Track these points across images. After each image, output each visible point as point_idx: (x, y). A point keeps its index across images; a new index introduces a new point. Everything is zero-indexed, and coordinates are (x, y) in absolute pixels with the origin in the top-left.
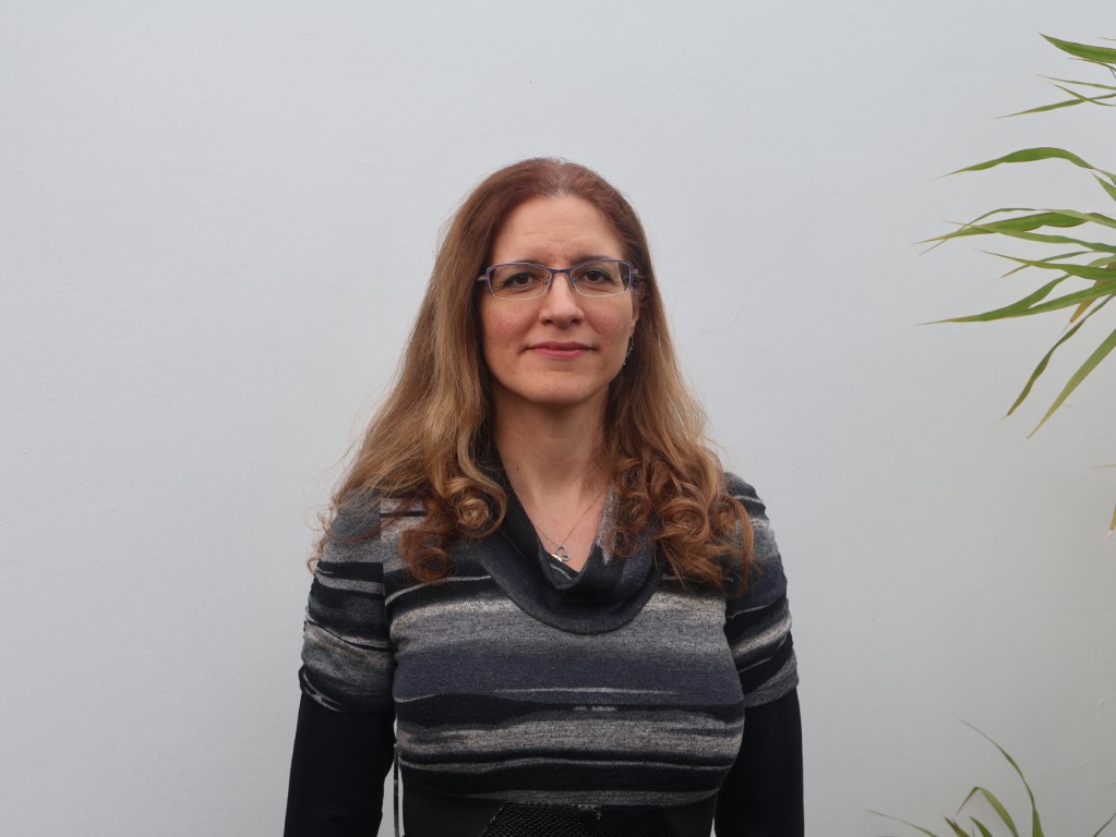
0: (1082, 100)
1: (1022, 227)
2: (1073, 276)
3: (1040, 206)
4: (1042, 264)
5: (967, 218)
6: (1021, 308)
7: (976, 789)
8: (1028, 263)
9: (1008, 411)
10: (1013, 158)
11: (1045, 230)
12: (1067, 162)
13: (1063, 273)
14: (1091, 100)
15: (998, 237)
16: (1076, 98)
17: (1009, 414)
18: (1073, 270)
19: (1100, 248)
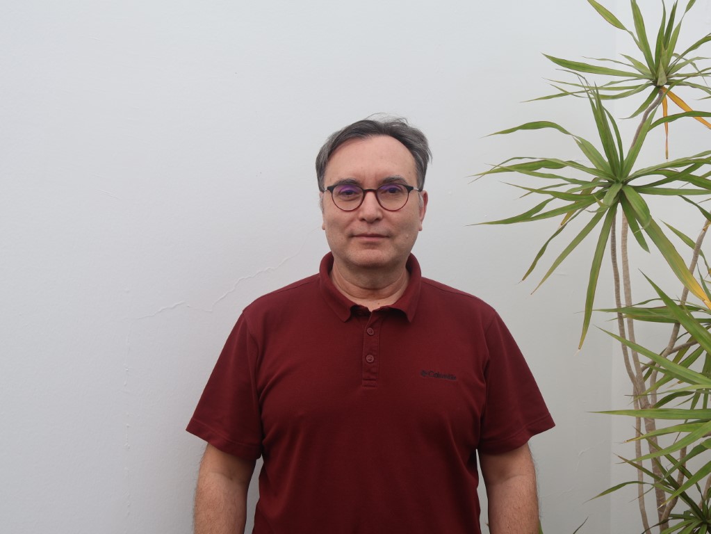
0: (566, 94)
1: (530, 168)
2: (557, 198)
3: (539, 156)
4: (540, 191)
5: (497, 161)
6: (526, 217)
8: (532, 191)
9: (522, 278)
10: (524, 127)
11: (543, 170)
12: (556, 130)
13: (551, 197)
14: (572, 94)
15: (516, 174)
16: (562, 92)
17: (522, 280)
18: (557, 195)
19: (574, 181)
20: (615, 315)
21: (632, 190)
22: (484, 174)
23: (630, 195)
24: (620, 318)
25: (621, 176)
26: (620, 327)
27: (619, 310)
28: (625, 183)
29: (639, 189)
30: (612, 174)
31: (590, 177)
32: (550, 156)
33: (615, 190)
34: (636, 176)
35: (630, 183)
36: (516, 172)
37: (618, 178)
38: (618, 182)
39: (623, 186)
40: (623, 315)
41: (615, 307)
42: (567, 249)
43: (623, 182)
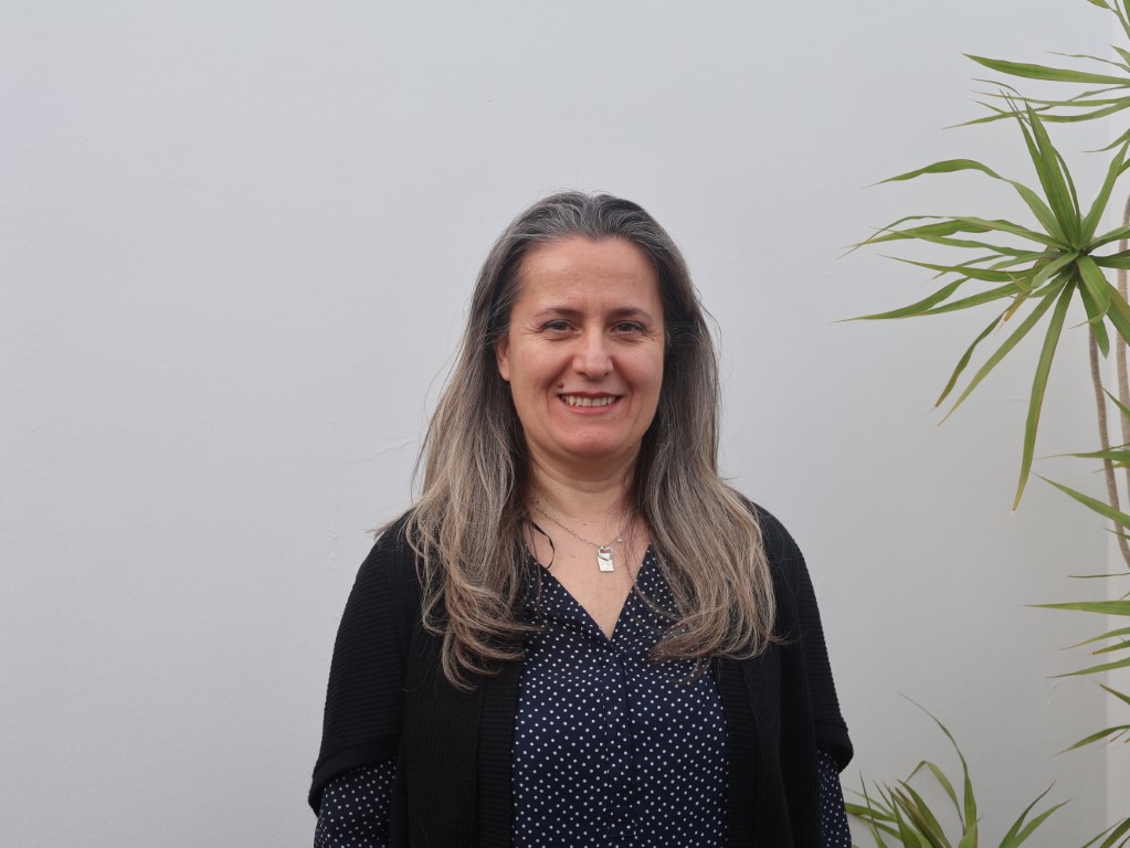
0: (1001, 115)
1: (939, 232)
2: (973, 279)
3: (947, 214)
7: (923, 763)
9: (936, 402)
10: (933, 169)
11: (960, 235)
12: (981, 173)
13: (958, 276)
15: (918, 241)
16: (999, 113)
17: (937, 405)
18: (972, 273)
19: (1008, 251)
20: (1100, 462)
21: (1093, 262)
22: (859, 245)
23: (1086, 270)
24: (1109, 468)
25: (1079, 242)
26: (1108, 481)
27: (1107, 454)
28: (1085, 252)
29: (1101, 261)
30: (1066, 241)
31: (1041, 247)
32: (964, 213)
33: (1065, 260)
34: (1102, 242)
35: (1097, 252)
36: (917, 239)
37: (1074, 246)
38: (1073, 251)
39: (1079, 257)
40: (1115, 462)
41: (1099, 448)
42: (995, 356)
43: (1081, 251)
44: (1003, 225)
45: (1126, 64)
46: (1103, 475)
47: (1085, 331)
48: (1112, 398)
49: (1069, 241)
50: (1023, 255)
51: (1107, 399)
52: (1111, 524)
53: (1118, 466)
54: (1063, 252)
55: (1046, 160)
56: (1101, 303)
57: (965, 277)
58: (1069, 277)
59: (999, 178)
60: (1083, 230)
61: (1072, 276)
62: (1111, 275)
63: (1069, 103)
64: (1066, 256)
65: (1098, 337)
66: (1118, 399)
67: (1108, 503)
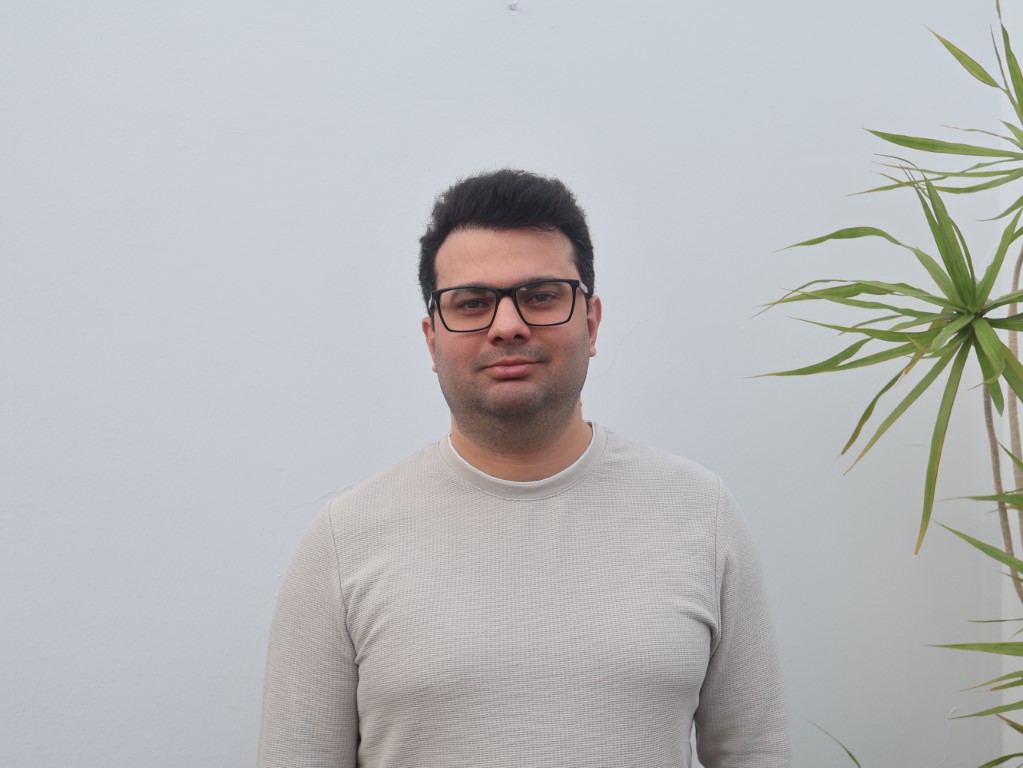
0: (900, 184)
1: (844, 294)
2: (875, 340)
3: (851, 277)
4: (854, 330)
6: (831, 365)
8: (843, 329)
9: (841, 451)
10: (838, 235)
11: (864, 297)
12: (883, 238)
13: (864, 336)
15: (824, 302)
16: (896, 183)
17: (843, 453)
18: (875, 334)
19: (907, 312)
20: (994, 505)
21: (987, 325)
22: (774, 304)
23: (981, 331)
24: (1003, 510)
25: (974, 305)
26: (1002, 523)
27: (1001, 499)
28: (979, 315)
29: (994, 323)
30: (962, 305)
31: (937, 309)
33: (962, 323)
34: (996, 305)
35: (990, 315)
36: (824, 300)
37: (969, 308)
38: (969, 313)
39: (975, 318)
40: (1007, 505)
41: (994, 493)
42: (897, 410)
43: (976, 314)
44: (905, 288)
45: (1015, 138)
46: (997, 516)
47: (981, 390)
48: (1006, 450)
49: (965, 304)
50: (922, 316)
51: (1000, 449)
52: (1006, 569)
53: (1011, 507)
54: (960, 314)
55: (943, 230)
56: (996, 364)
57: (868, 337)
58: (964, 339)
59: (899, 244)
60: (978, 293)
61: (968, 336)
62: (1003, 335)
63: (963, 174)
64: (963, 317)
65: (992, 392)
66: (1010, 451)
67: (1003, 549)
